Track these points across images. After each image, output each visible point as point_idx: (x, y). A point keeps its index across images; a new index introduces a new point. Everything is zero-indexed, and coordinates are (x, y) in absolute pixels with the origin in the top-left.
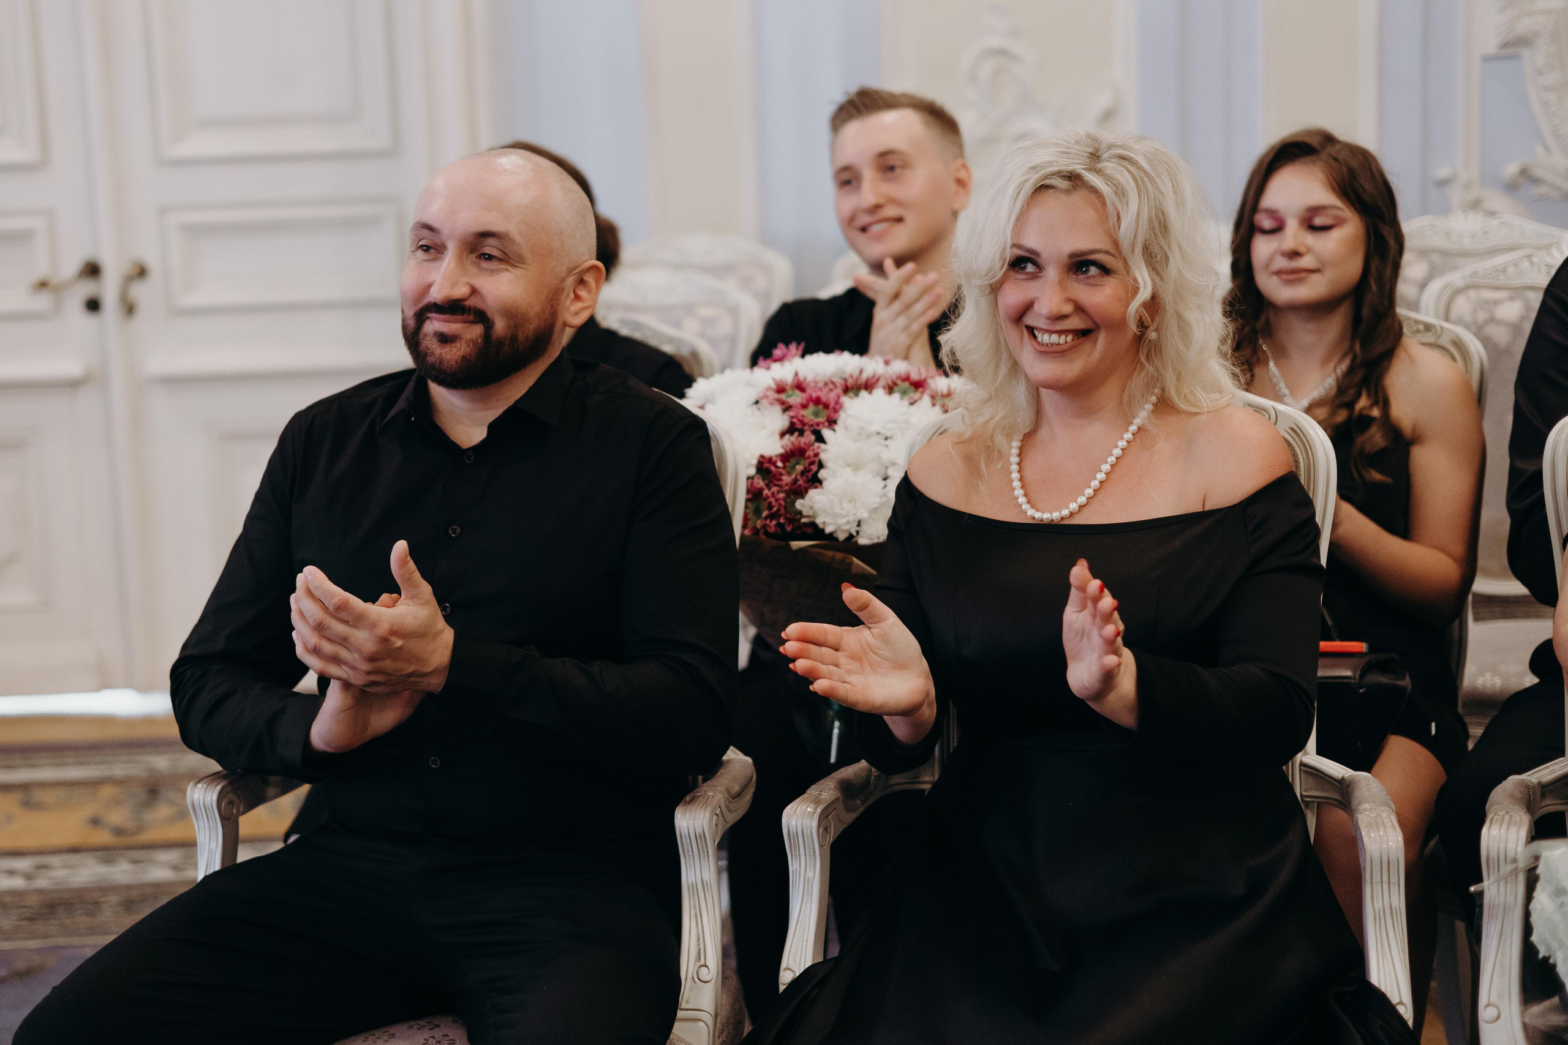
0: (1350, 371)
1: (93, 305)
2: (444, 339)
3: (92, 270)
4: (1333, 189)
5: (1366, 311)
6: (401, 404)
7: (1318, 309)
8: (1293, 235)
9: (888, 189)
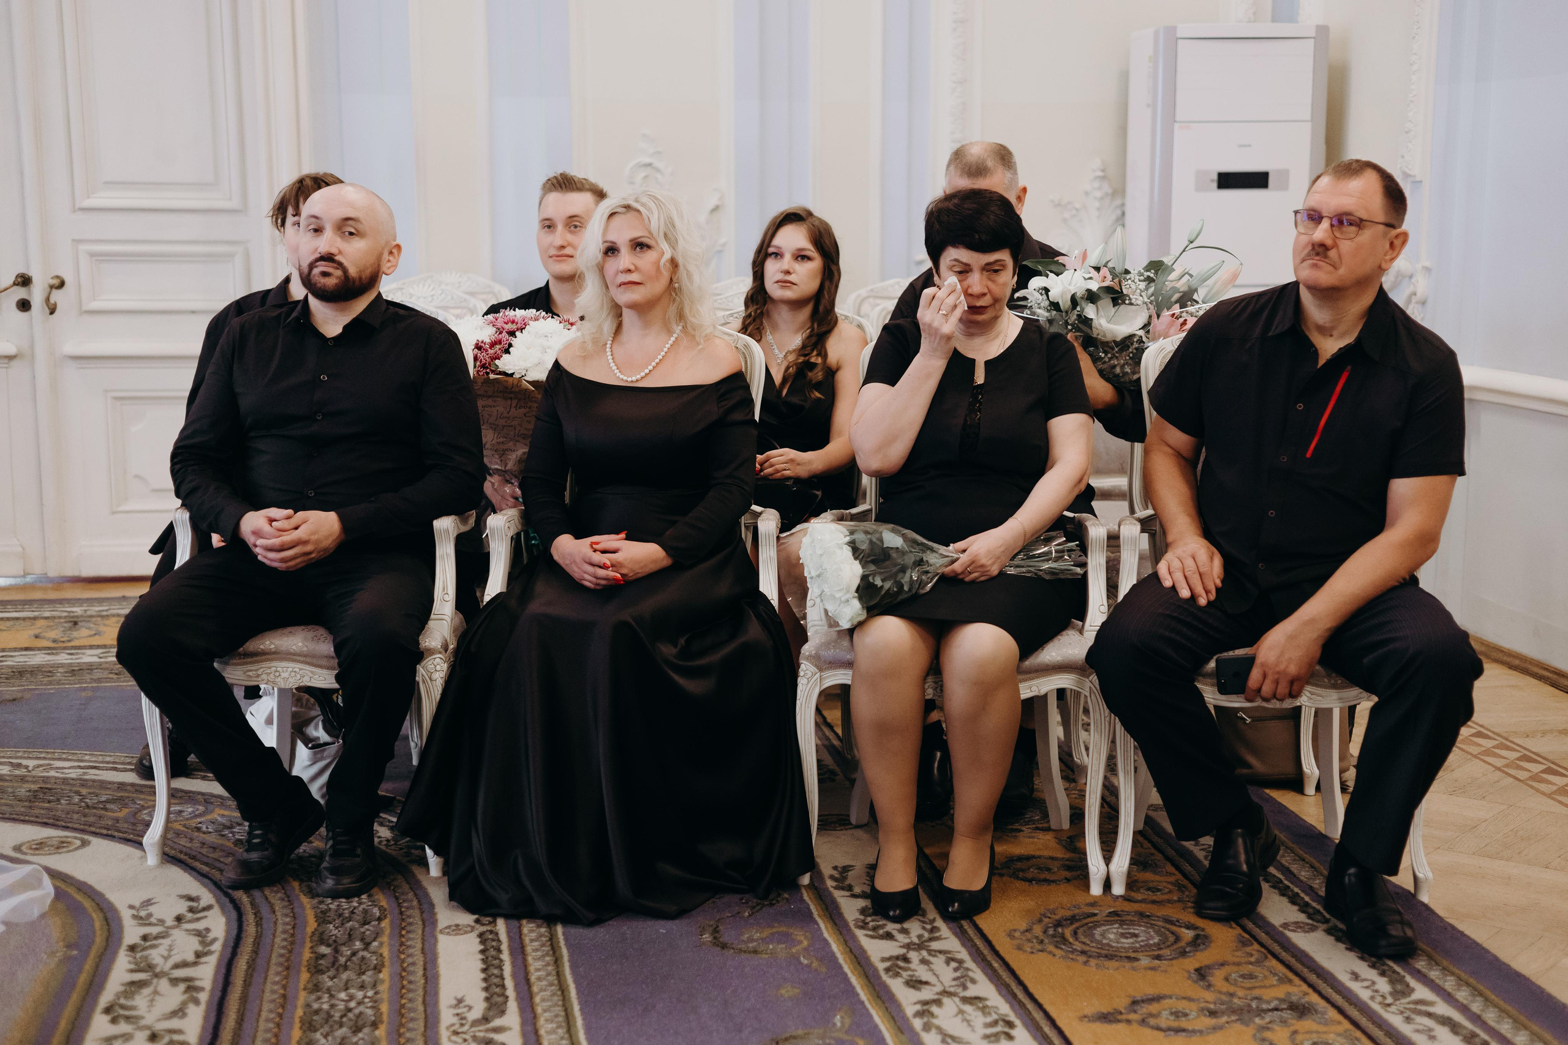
0: (809, 337)
1: (24, 305)
2: (325, 274)
3: (24, 281)
4: (812, 243)
5: (821, 308)
6: (294, 314)
7: (796, 304)
8: (787, 262)
9: (570, 237)
